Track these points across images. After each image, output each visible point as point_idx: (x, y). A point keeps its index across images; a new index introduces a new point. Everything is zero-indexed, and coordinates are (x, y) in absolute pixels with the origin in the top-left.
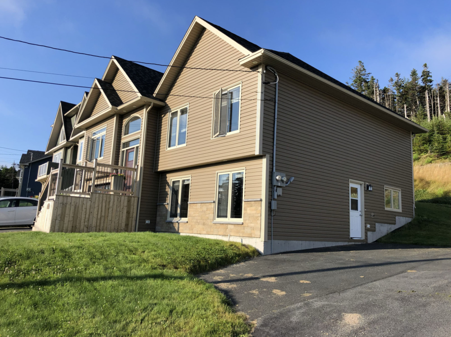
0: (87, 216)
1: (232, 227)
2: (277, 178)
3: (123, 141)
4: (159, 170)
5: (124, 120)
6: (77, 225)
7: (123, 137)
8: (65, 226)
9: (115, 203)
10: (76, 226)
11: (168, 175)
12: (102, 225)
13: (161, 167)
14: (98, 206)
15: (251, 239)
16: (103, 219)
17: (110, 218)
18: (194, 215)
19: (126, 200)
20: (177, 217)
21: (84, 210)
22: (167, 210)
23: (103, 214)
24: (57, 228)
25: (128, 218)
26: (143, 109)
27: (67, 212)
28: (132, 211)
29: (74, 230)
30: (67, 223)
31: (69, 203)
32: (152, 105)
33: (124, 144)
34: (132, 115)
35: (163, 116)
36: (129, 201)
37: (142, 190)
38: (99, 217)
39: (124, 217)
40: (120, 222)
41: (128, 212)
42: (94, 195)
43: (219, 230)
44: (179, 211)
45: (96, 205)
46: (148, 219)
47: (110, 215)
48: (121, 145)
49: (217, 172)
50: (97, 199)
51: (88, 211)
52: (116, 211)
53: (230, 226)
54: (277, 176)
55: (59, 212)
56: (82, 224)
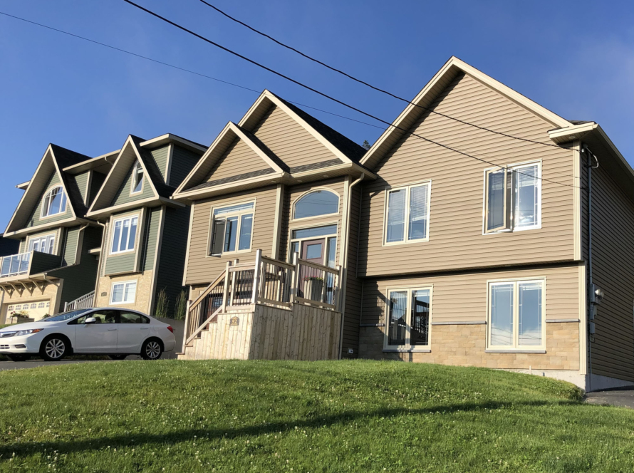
0: (289, 339)
1: (526, 357)
2: (597, 292)
3: (291, 228)
4: (367, 274)
5: (292, 195)
6: (278, 351)
7: (291, 220)
8: (265, 352)
9: (318, 320)
10: (276, 353)
11: (379, 283)
12: (304, 353)
13: (371, 271)
14: (301, 324)
15: (560, 372)
16: (305, 342)
17: (312, 342)
18: (443, 342)
19: (330, 317)
20: (404, 344)
21: (286, 328)
22: (382, 335)
23: (306, 337)
24: (256, 355)
25: (331, 343)
26: (343, 180)
27: (268, 329)
28: (335, 334)
29: (275, 356)
30: (268, 349)
31: (269, 318)
32: (363, 176)
33: (294, 231)
34: (312, 189)
35: (371, 194)
36: (332, 318)
37: (346, 304)
38: (301, 341)
39: (328, 343)
40: (323, 350)
41: (332, 336)
42: (297, 306)
43: (498, 361)
44: (408, 335)
45: (299, 322)
46: (351, 348)
47: (313, 338)
48: (289, 234)
49: (488, 281)
50: (300, 312)
51: (290, 331)
52: (320, 332)
53: (519, 356)
54: (596, 290)
55: (259, 332)
56: (283, 350)
